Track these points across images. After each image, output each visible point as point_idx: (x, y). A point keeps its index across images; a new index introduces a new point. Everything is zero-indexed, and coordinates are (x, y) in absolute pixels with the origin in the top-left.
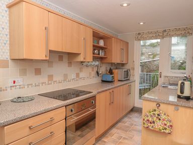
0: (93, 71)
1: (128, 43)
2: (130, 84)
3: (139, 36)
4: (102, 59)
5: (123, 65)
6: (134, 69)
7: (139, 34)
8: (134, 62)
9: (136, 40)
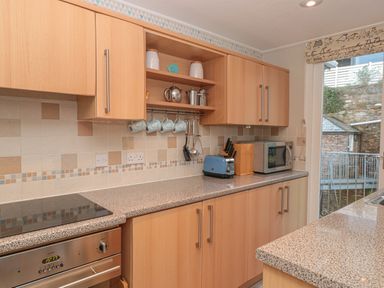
0: (172, 145)
1: (288, 72)
2: (285, 184)
3: (319, 50)
4: (202, 114)
5: (275, 130)
6: (304, 142)
7: (318, 43)
8: (304, 122)
9: (308, 61)
